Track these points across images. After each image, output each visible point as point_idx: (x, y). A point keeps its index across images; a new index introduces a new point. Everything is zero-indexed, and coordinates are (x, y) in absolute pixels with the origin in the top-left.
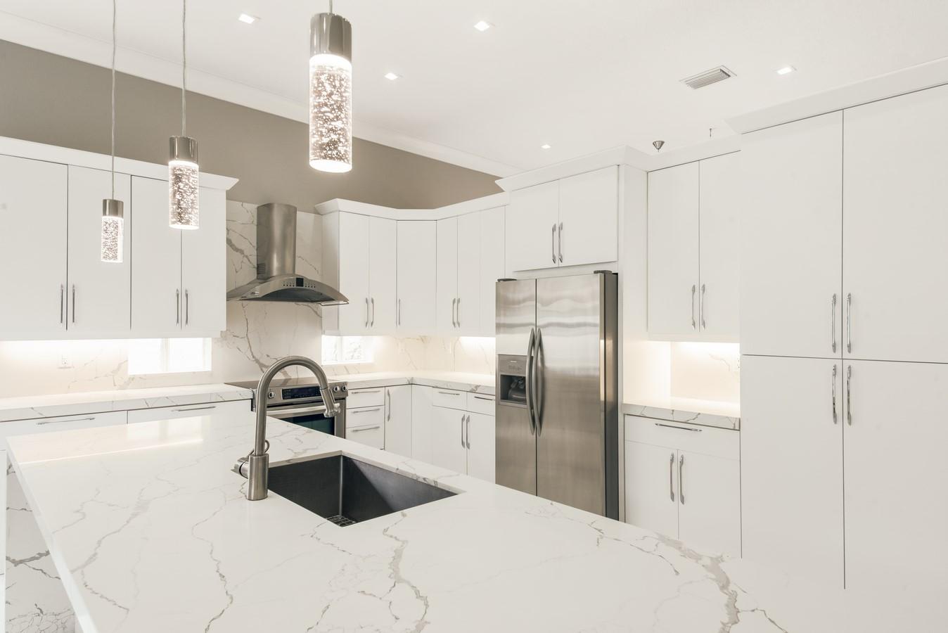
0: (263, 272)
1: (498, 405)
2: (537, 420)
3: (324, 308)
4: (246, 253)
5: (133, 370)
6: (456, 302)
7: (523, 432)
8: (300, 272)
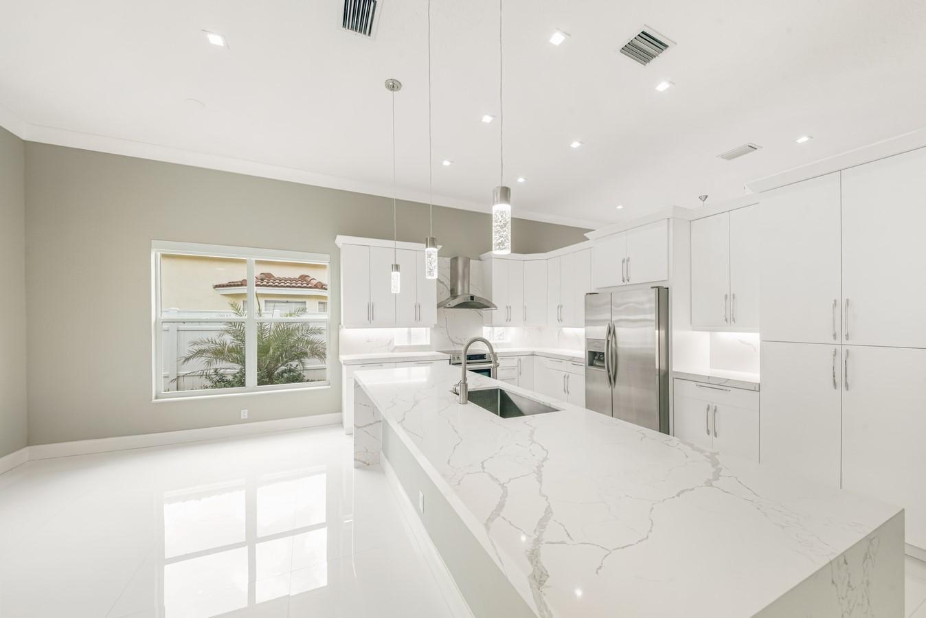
0: (453, 293)
1: (586, 369)
2: (613, 379)
3: (483, 311)
4: (445, 283)
5: (396, 344)
6: (560, 307)
7: (603, 388)
8: (472, 293)
